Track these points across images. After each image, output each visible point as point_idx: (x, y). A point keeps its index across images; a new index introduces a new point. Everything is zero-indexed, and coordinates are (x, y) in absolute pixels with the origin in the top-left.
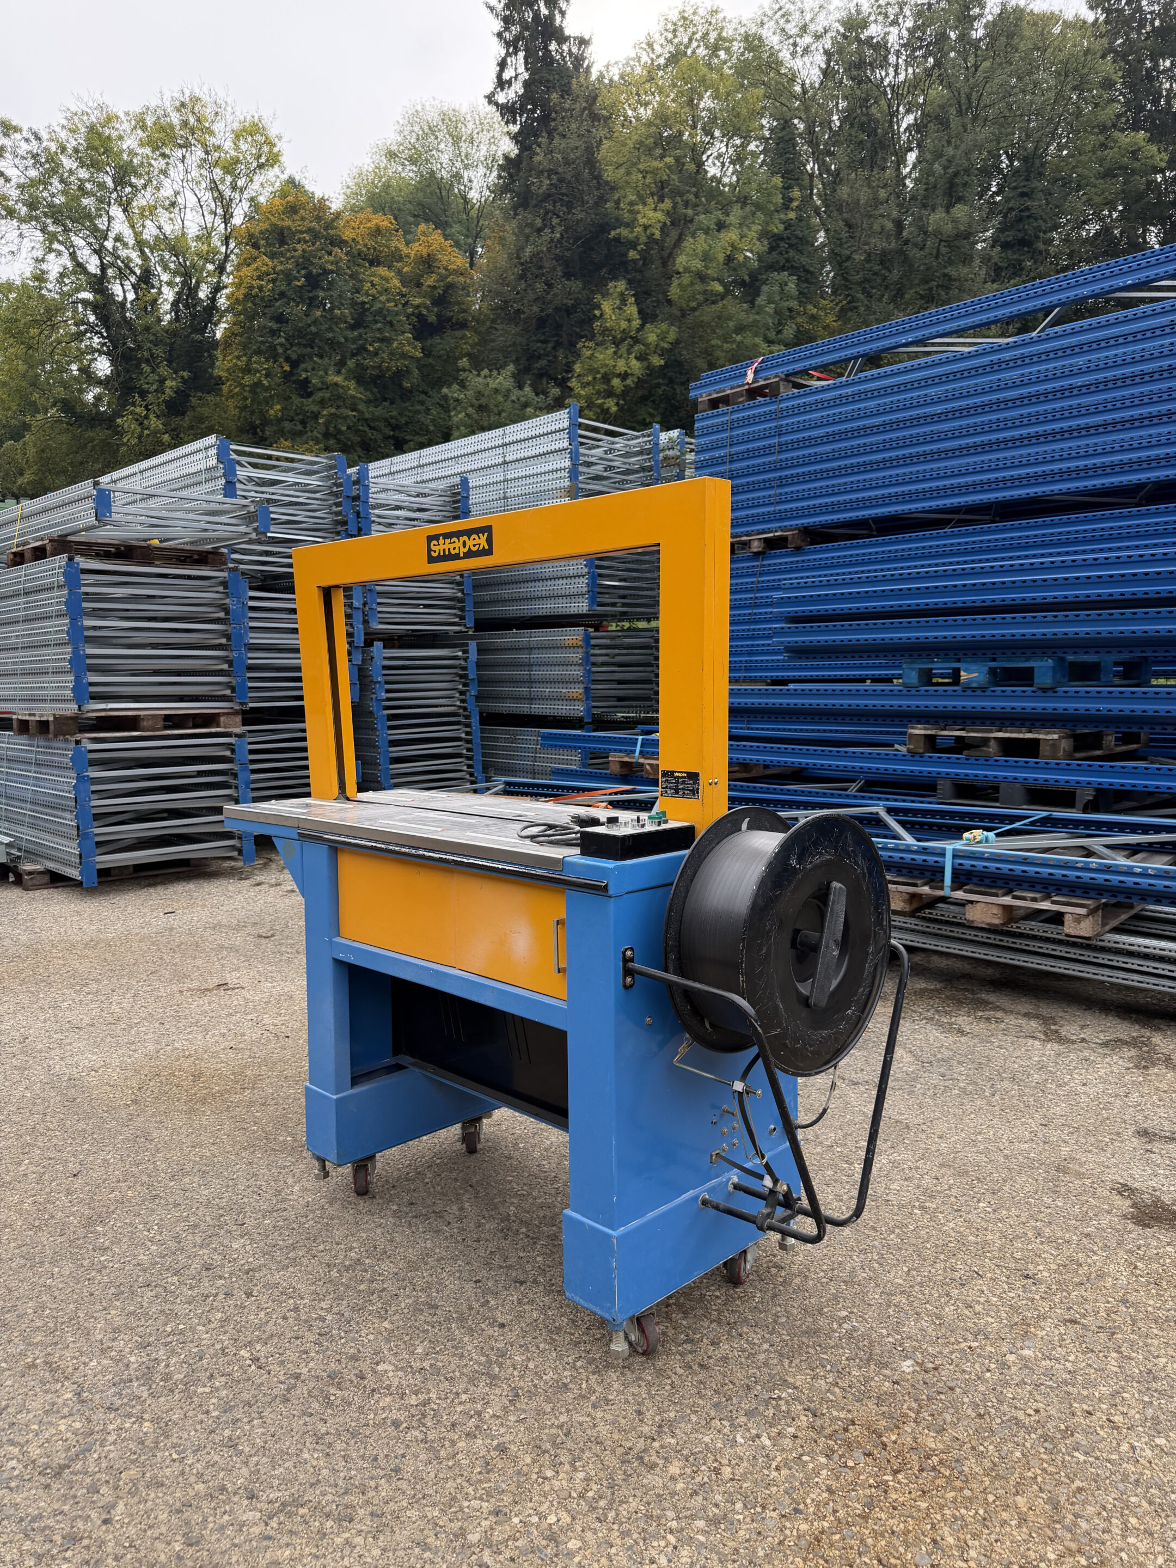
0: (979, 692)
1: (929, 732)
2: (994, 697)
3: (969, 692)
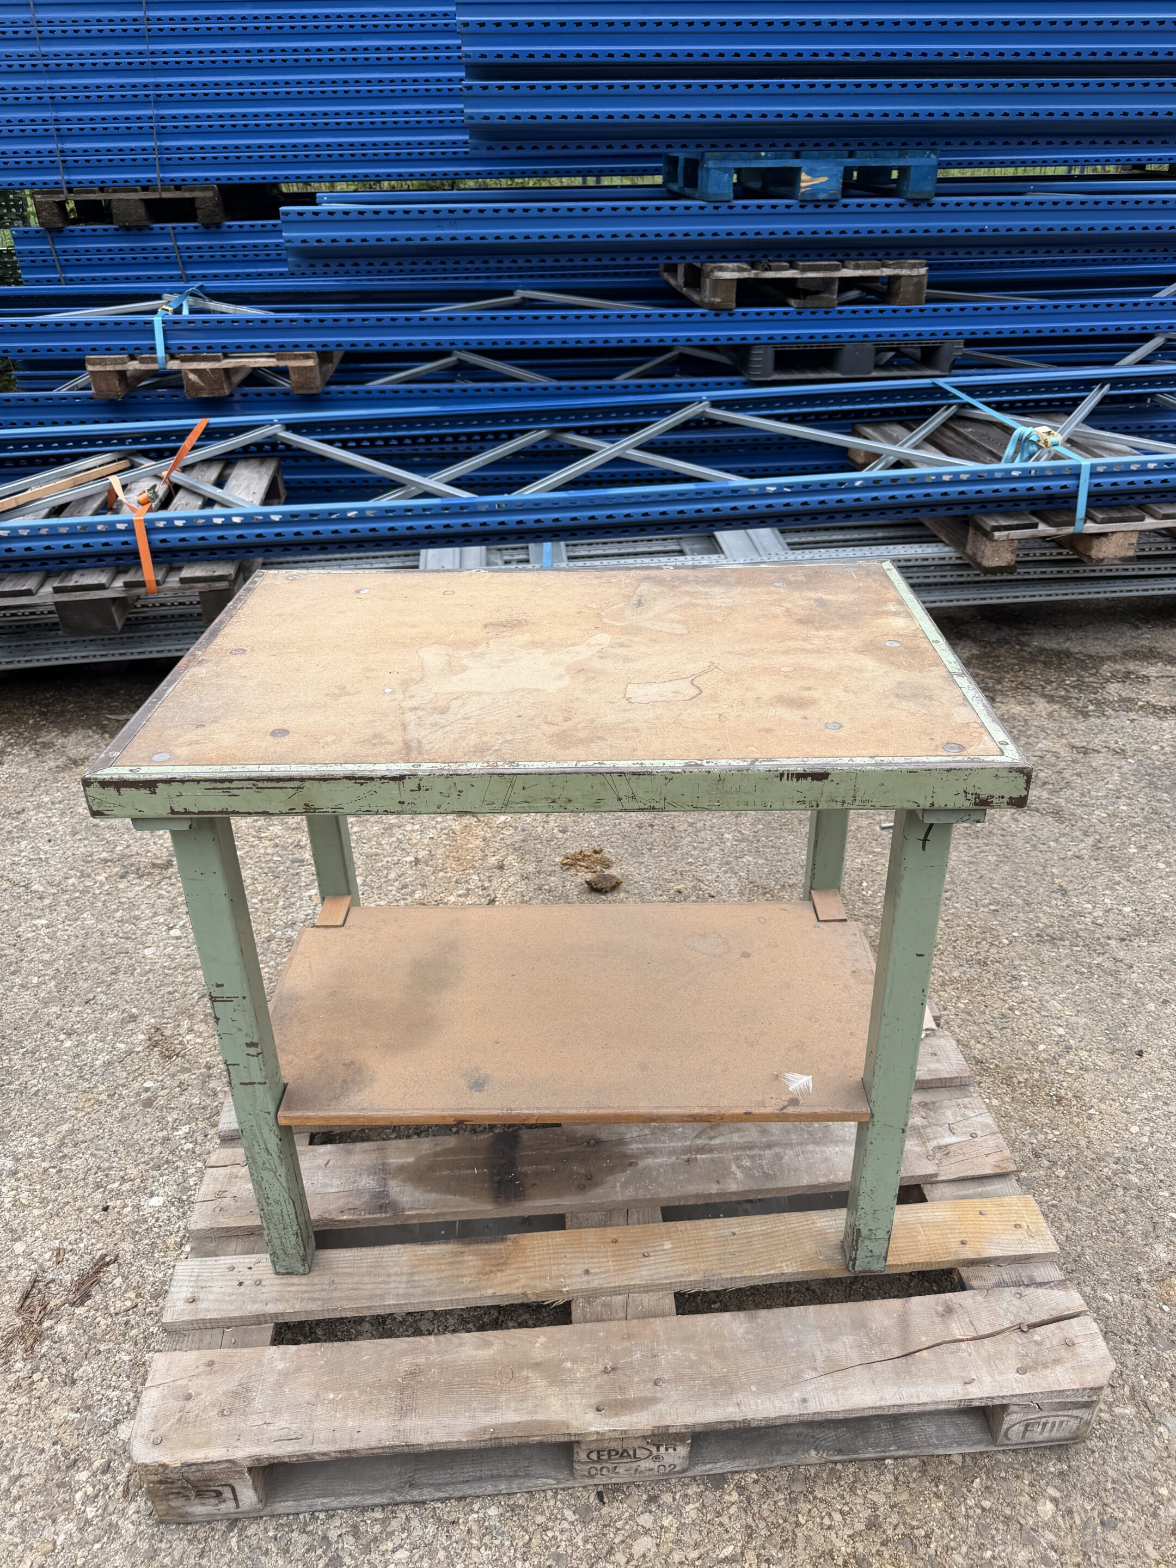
0: (824, 208)
1: (745, 275)
2: (846, 214)
3: (810, 208)
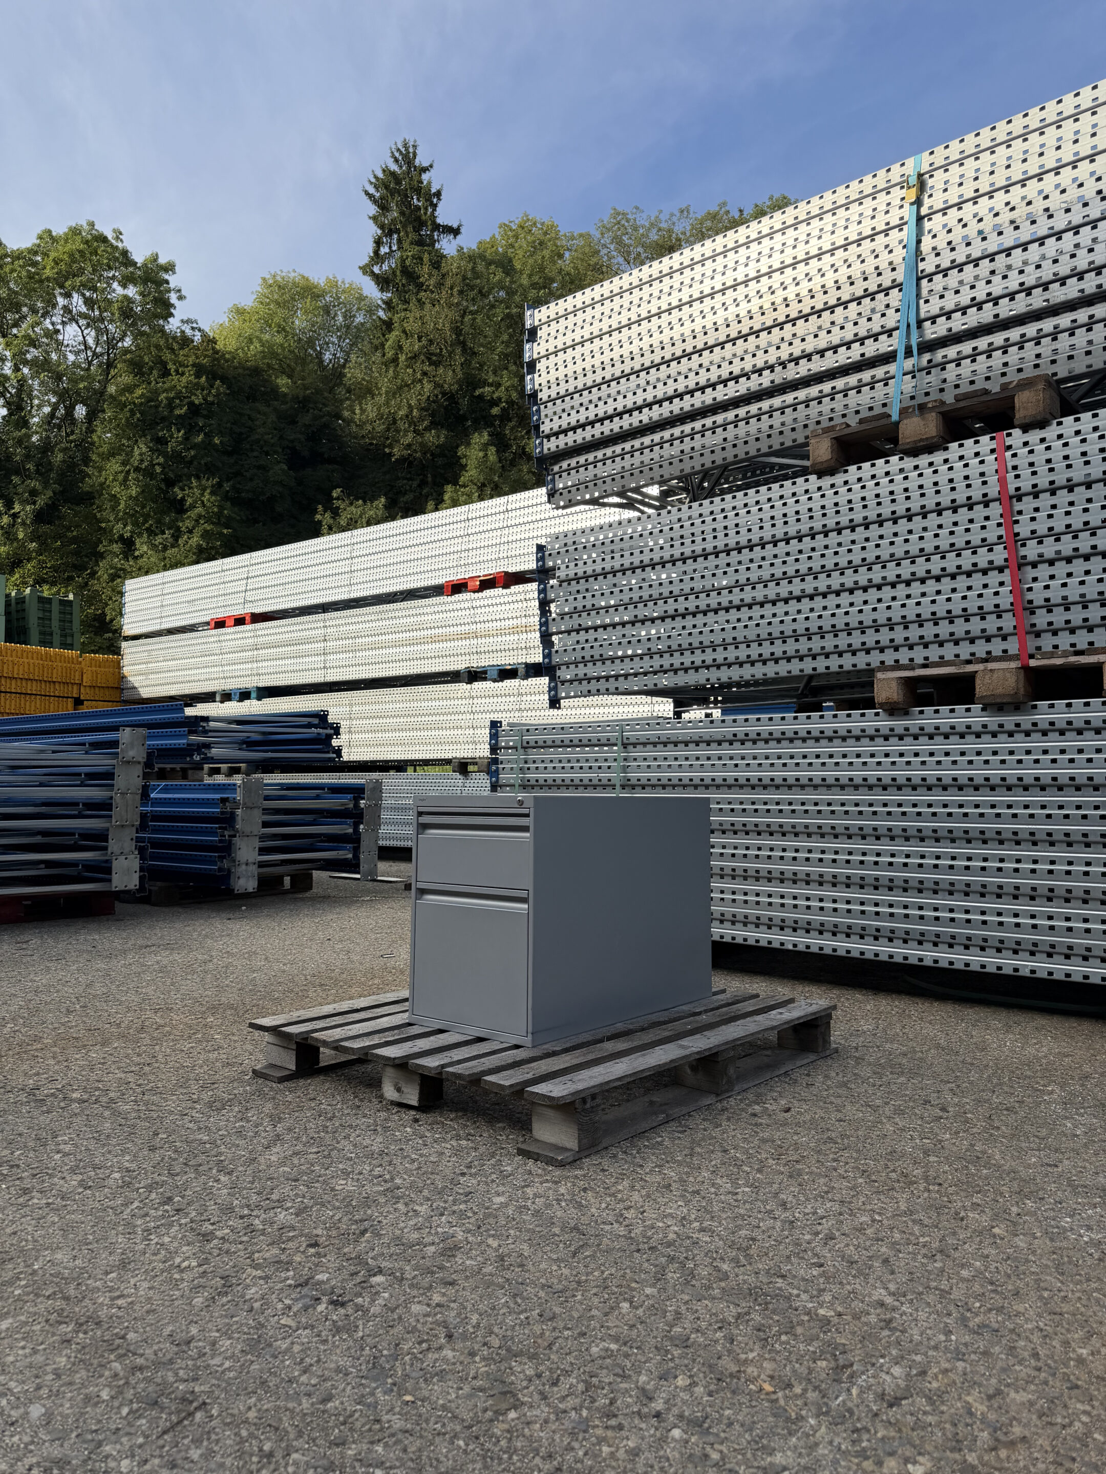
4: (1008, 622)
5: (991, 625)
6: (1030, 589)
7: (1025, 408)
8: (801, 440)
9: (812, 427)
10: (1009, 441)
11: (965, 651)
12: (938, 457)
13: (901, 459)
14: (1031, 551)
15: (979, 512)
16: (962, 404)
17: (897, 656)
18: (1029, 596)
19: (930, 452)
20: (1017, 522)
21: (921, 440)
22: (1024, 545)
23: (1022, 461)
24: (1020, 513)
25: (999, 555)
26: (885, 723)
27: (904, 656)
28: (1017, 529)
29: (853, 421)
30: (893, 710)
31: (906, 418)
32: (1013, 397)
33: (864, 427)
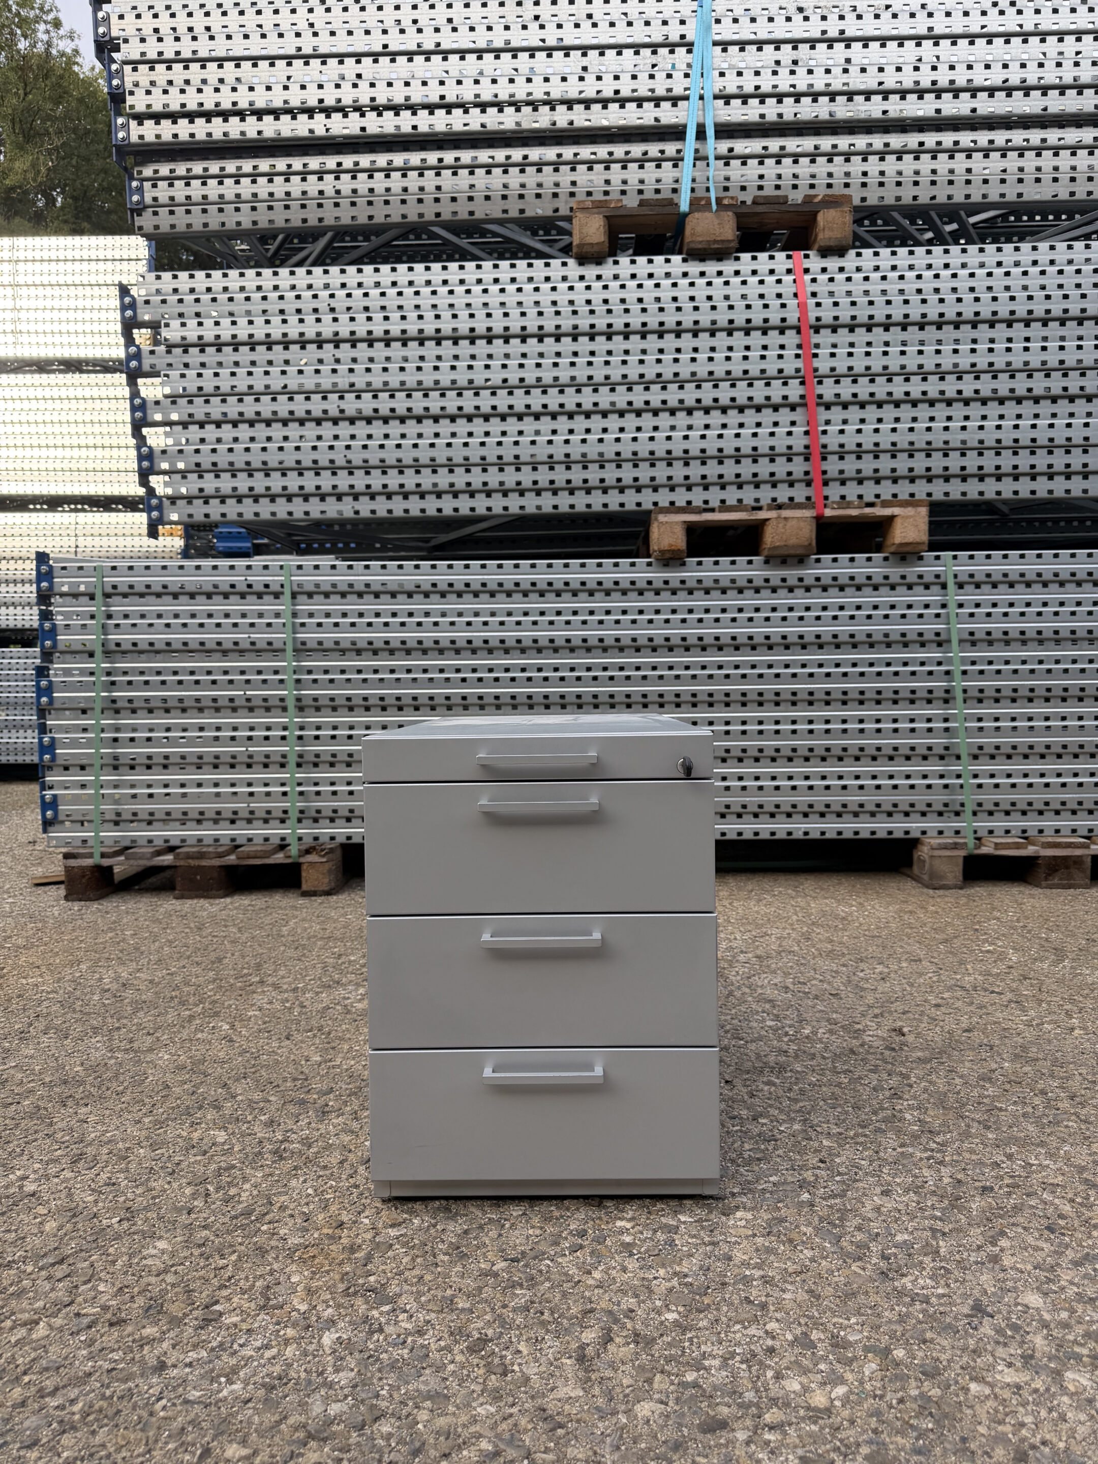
4: (798, 467)
5: (781, 468)
6: (825, 432)
7: (831, 229)
8: (564, 211)
9: (581, 196)
10: (807, 264)
11: (749, 495)
12: (728, 267)
13: (684, 260)
14: (828, 390)
15: (774, 338)
16: (760, 209)
17: (672, 497)
18: (824, 440)
19: (720, 260)
20: (816, 355)
21: (715, 242)
22: (820, 383)
23: (822, 287)
24: (817, 346)
25: (794, 391)
26: (658, 576)
27: (681, 497)
28: (816, 363)
29: (631, 202)
30: (670, 559)
31: (698, 211)
32: (814, 215)
33: (645, 211)
